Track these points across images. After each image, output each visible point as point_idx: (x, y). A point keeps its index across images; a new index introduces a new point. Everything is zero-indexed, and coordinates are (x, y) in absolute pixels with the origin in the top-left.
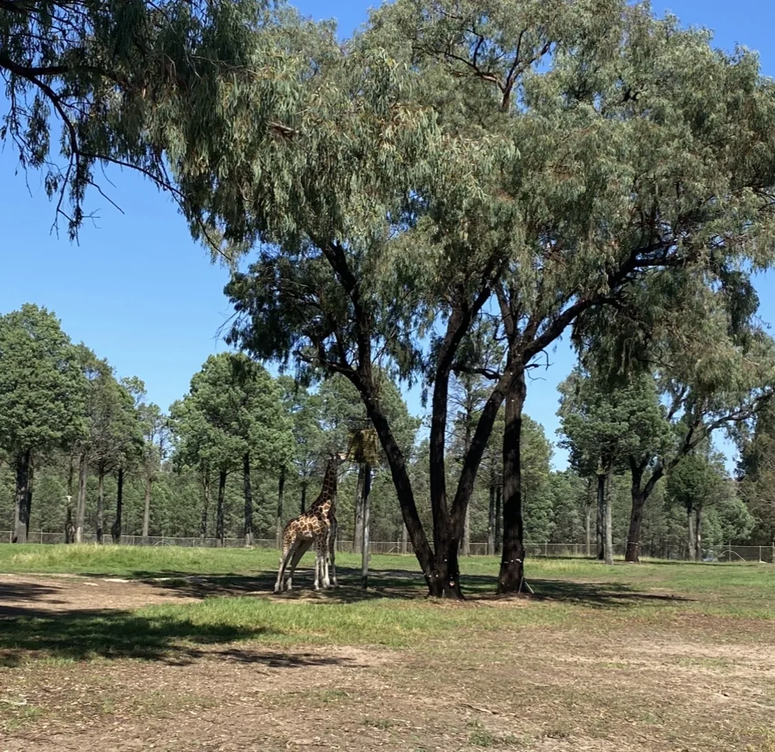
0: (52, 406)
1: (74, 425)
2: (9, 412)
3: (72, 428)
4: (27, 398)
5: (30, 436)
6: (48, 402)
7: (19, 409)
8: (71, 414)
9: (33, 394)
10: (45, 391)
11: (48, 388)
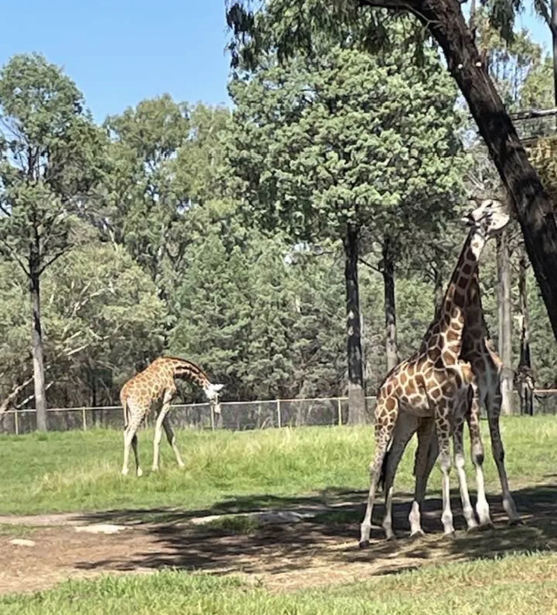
0: (373, 141)
1: (424, 175)
2: (293, 164)
3: (421, 182)
4: (323, 131)
5: (337, 208)
6: (365, 135)
7: (309, 157)
8: (415, 153)
9: (335, 122)
10: (359, 115)
11: (365, 107)
